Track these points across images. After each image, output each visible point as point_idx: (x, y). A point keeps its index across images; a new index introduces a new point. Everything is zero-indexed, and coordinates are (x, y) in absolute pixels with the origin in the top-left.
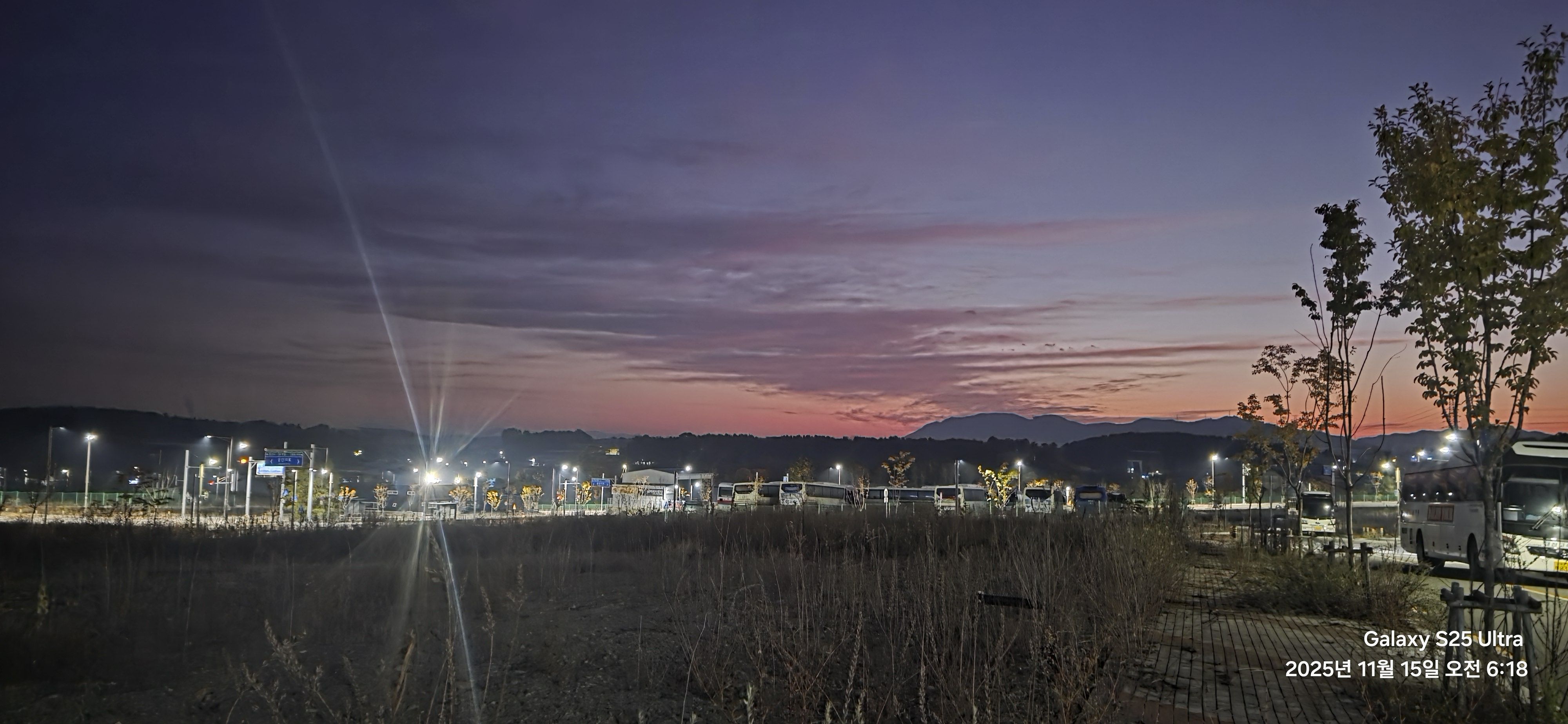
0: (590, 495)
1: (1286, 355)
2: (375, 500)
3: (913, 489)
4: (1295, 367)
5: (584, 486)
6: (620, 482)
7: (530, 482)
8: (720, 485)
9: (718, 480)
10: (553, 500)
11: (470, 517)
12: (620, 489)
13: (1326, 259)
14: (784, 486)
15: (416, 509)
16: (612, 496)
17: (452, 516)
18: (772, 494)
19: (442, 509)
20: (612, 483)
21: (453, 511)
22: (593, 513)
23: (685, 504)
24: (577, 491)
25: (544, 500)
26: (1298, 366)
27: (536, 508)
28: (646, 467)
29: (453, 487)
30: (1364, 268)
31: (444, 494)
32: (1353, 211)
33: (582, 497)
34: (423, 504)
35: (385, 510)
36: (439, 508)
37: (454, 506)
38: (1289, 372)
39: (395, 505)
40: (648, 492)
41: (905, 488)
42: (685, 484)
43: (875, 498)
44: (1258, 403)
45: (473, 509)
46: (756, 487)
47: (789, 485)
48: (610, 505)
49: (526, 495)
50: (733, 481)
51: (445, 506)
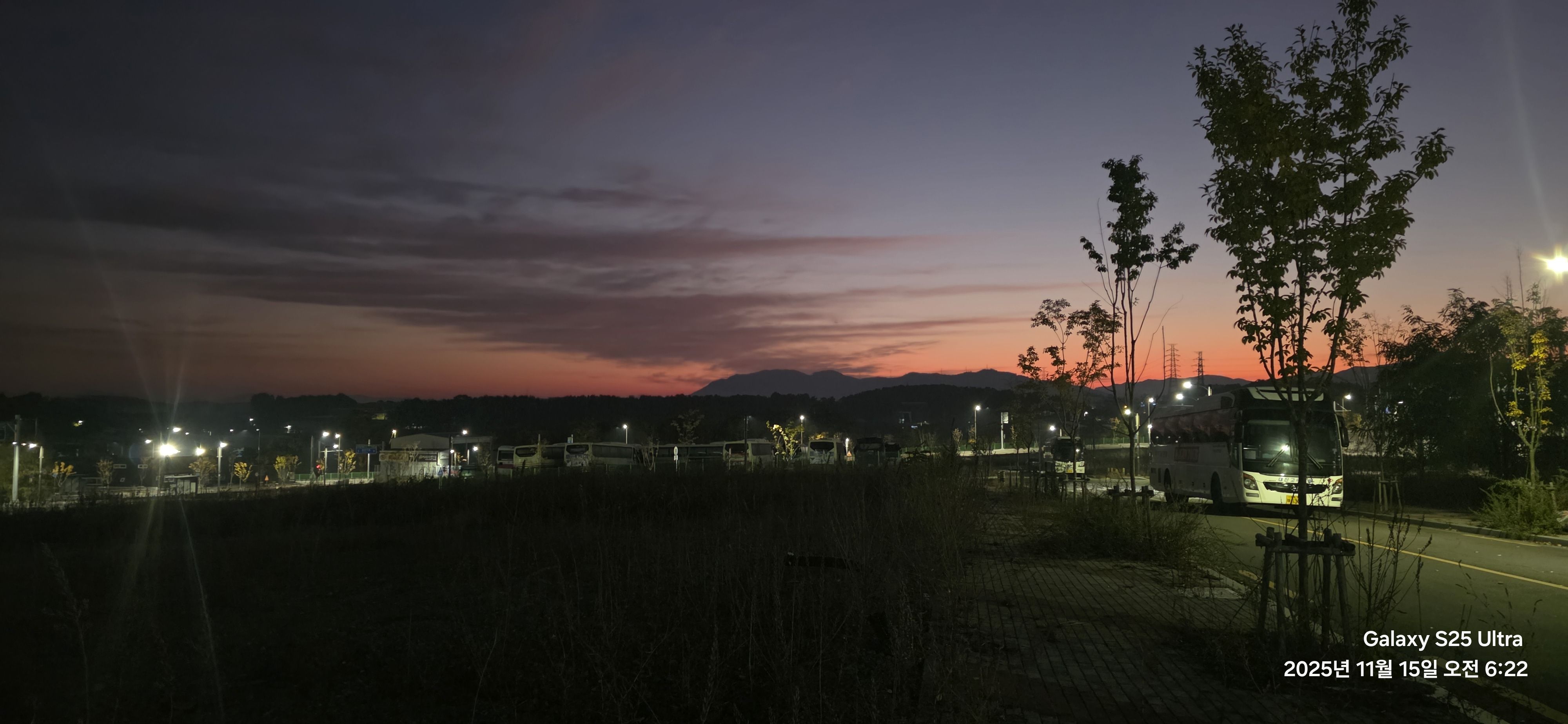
0: (354, 463)
1: (1062, 309)
2: (97, 475)
3: (702, 445)
4: (1069, 320)
5: (347, 454)
6: (388, 447)
7: (284, 451)
8: (499, 449)
9: (498, 443)
10: (312, 469)
11: (213, 490)
12: (389, 455)
13: (1112, 212)
14: (569, 447)
15: (149, 483)
16: (379, 463)
17: (193, 490)
18: (557, 457)
19: (180, 484)
20: (379, 449)
21: (193, 485)
22: (357, 481)
23: (462, 470)
24: (340, 458)
25: (303, 469)
26: (1073, 319)
27: (292, 478)
28: (417, 432)
29: (194, 459)
30: (1146, 222)
31: (182, 466)
32: (1136, 166)
33: (346, 466)
34: (158, 478)
35: (110, 485)
36: (176, 483)
37: (194, 480)
38: (1065, 324)
39: (123, 480)
40: (421, 457)
41: (694, 445)
42: (462, 449)
43: (663, 456)
44: (1036, 354)
45: (217, 482)
46: (539, 450)
47: (574, 447)
48: (378, 473)
49: (280, 465)
50: (514, 444)
51: (183, 479)
